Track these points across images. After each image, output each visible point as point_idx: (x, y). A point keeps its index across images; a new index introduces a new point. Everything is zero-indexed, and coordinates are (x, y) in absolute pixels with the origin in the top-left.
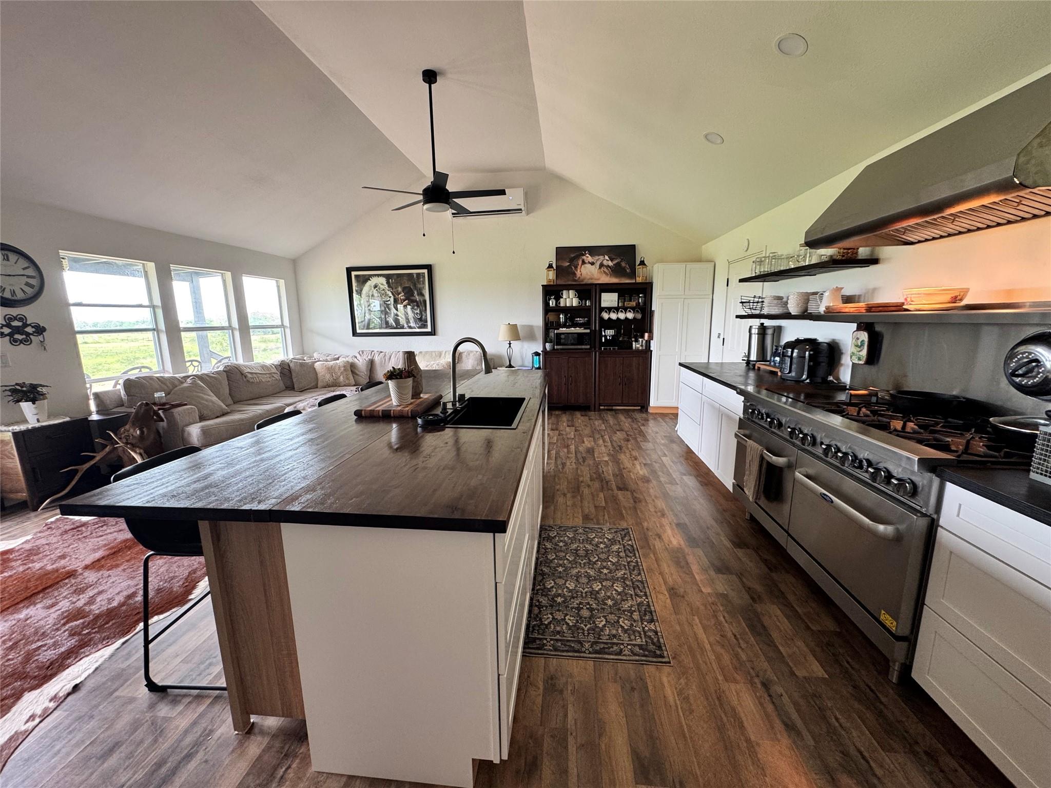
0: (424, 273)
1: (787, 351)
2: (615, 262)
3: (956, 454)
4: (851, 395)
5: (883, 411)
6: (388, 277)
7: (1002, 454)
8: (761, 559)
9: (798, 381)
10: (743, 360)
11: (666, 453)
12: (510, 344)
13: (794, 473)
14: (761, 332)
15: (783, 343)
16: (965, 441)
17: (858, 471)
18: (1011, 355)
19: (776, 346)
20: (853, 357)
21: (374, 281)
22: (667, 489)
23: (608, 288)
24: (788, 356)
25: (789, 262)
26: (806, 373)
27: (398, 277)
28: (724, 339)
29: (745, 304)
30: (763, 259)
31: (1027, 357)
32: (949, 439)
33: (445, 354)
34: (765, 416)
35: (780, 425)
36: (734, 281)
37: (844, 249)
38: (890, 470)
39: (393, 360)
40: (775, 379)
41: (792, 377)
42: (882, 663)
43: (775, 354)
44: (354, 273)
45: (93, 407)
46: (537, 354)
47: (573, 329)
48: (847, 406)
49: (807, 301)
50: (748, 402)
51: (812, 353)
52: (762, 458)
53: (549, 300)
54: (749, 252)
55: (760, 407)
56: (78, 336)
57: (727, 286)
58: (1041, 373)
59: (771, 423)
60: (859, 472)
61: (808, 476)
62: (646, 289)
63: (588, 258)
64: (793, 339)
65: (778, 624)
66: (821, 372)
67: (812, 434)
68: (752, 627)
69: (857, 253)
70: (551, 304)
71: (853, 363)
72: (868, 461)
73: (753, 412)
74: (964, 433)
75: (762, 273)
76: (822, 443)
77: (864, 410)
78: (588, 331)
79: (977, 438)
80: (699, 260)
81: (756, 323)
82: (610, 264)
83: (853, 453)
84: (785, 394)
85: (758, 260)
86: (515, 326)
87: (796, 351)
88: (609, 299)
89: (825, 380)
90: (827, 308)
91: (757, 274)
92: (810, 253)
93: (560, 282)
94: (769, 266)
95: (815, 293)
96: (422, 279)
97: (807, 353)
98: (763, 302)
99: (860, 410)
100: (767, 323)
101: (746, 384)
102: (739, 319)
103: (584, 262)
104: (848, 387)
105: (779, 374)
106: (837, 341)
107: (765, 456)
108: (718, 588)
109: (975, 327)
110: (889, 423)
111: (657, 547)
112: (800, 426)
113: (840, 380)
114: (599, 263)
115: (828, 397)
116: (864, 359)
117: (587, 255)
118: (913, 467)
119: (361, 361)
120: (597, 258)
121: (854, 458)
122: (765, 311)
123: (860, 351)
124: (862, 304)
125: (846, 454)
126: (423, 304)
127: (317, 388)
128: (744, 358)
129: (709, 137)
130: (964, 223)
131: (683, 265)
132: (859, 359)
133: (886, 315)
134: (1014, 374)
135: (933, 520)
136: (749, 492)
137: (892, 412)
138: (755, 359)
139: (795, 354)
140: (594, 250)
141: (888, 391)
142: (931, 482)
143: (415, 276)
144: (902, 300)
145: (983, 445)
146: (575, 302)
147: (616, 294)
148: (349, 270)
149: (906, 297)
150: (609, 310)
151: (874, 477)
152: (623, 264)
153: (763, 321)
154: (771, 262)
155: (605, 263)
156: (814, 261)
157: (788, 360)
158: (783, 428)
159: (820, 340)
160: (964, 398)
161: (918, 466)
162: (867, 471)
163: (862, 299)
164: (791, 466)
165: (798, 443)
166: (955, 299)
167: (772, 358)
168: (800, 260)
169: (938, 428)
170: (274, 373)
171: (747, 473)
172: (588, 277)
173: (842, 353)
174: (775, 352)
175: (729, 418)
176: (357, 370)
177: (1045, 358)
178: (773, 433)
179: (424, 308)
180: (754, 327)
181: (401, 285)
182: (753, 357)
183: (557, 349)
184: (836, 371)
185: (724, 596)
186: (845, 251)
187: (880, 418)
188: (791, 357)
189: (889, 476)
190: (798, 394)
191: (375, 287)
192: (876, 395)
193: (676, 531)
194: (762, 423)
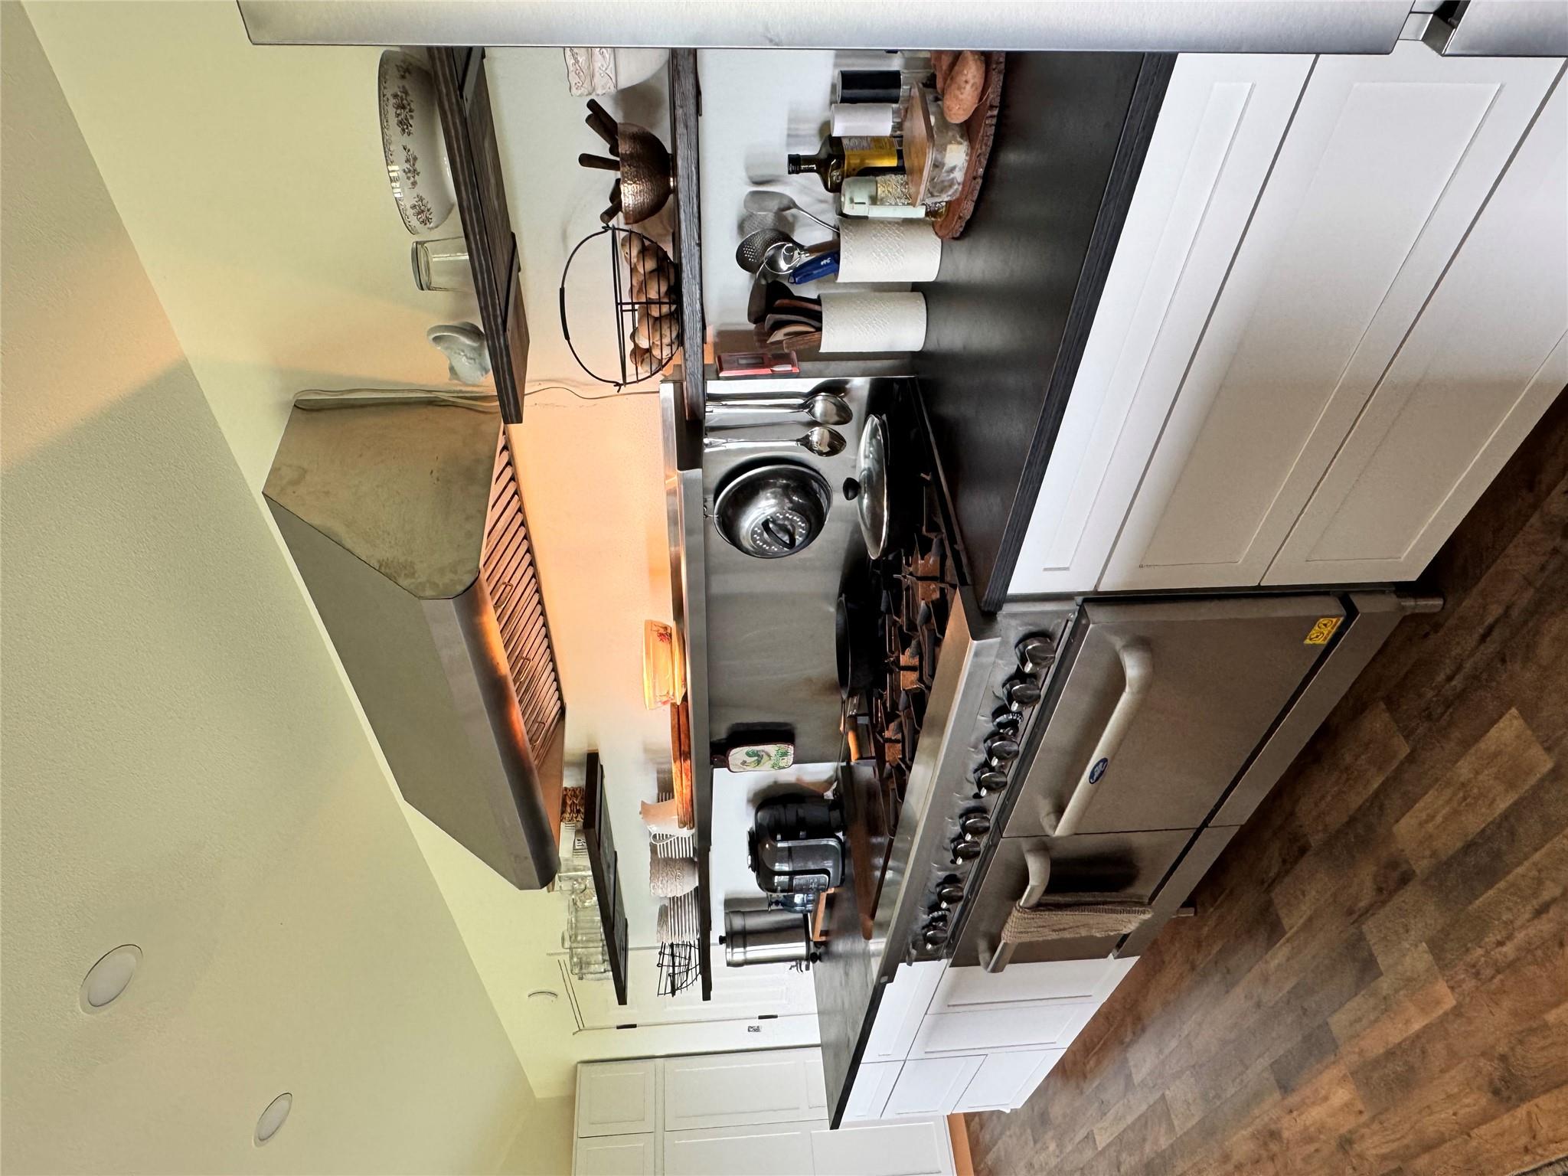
1: (779, 883)
3: (949, 590)
4: (861, 758)
5: (884, 704)
7: (932, 535)
8: (1287, 872)
9: (844, 852)
10: (807, 968)
11: (1081, 1134)
13: (1058, 838)
14: (741, 941)
15: (763, 894)
16: (920, 583)
17: (1021, 726)
18: (761, 553)
19: (770, 905)
20: (781, 765)
22: (1189, 1125)
24: (791, 880)
25: (585, 908)
26: (824, 842)
28: (761, 1018)
29: (678, 983)
30: (575, 960)
31: (761, 535)
32: (923, 604)
34: (935, 914)
35: (951, 880)
36: (625, 1014)
37: (563, 812)
38: (1006, 678)
40: (845, 896)
41: (835, 866)
42: (1414, 628)
43: (788, 905)
48: (885, 762)
49: (669, 862)
50: (909, 953)
51: (779, 837)
52: (1039, 907)
54: (559, 988)
55: (917, 927)
57: (634, 1026)
58: (784, 515)
59: (950, 900)
60: (1025, 722)
61: (1059, 811)
64: (753, 875)
65: (1439, 819)
66: (816, 813)
67: (961, 816)
68: (1490, 874)
69: (574, 790)
71: (794, 763)
72: (997, 713)
73: (932, 940)
74: (904, 587)
75: (607, 957)
76: (977, 796)
77: (887, 734)
79: (911, 569)
80: (570, 1101)
81: (719, 954)
83: (985, 741)
84: (878, 874)
85: (577, 971)
87: (778, 867)
89: (834, 805)
90: (683, 824)
91: (609, 968)
92: (568, 870)
94: (591, 945)
95: (653, 850)
97: (780, 845)
98: (672, 946)
99: (889, 740)
100: (718, 929)
101: (867, 956)
102: (712, 993)
104: (844, 764)
105: (831, 891)
106: (751, 795)
107: (1034, 900)
108: (1421, 966)
109: (712, 605)
110: (907, 692)
111: (1385, 1150)
112: (947, 841)
113: (831, 777)
115: (871, 793)
116: (783, 747)
118: (991, 646)
121: (997, 738)
122: (693, 938)
123: (769, 756)
124: (675, 768)
125: (991, 753)
128: (803, 967)
129: (264, 1134)
130: (533, 645)
131: (579, 1144)
132: (785, 754)
133: (695, 728)
134: (792, 544)
135: (1085, 601)
136: (1130, 923)
137: (885, 689)
138: (804, 944)
139: (786, 868)
141: (843, 702)
142: (1014, 615)
144: (668, 707)
145: (922, 559)
149: (660, 704)
151: (1026, 701)
153: (714, 938)
154: (582, 941)
156: (585, 861)
157: (799, 880)
158: (958, 873)
159: (749, 824)
160: (840, 595)
161: (988, 638)
162: (1020, 713)
163: (665, 767)
164: (1044, 846)
165: (984, 841)
166: (665, 635)
167: (798, 908)
168: (583, 887)
169: (903, 621)
171: (1084, 933)
173: (776, 783)
174: (783, 905)
175: (954, 989)
177: (760, 516)
178: (973, 889)
180: (729, 957)
182: (799, 948)
184: (812, 787)
185: (1436, 947)
186: (568, 810)
187: (901, 707)
188: (792, 874)
189: (1019, 676)
190: (874, 850)
192: (854, 718)
193: (1307, 1091)
194: (954, 917)
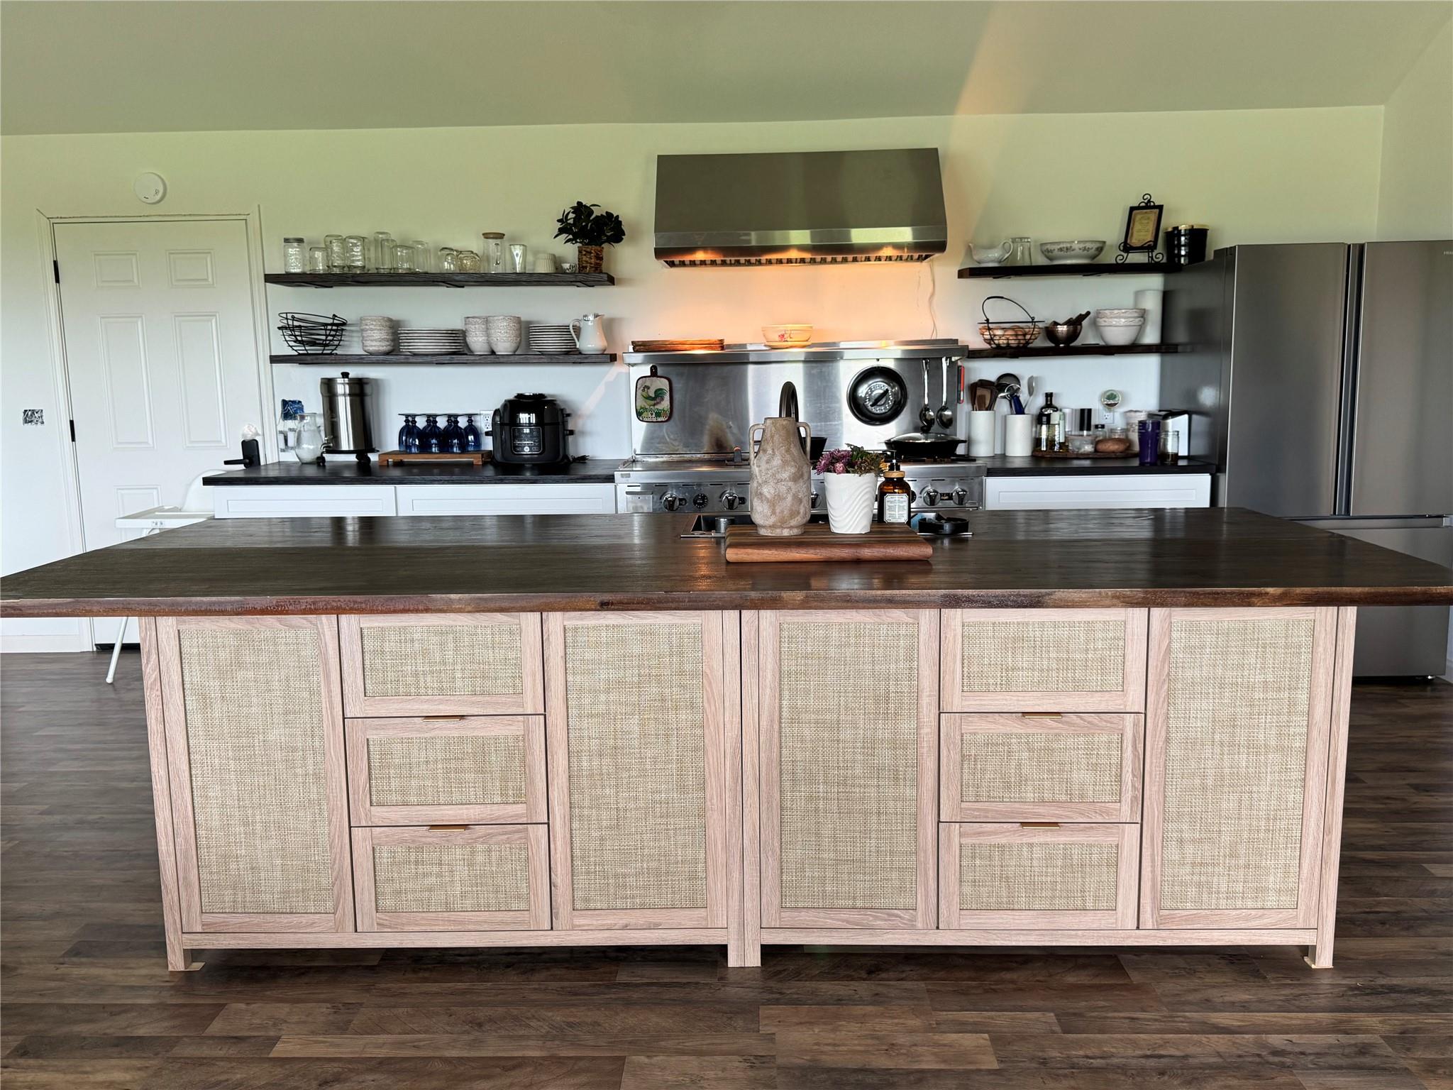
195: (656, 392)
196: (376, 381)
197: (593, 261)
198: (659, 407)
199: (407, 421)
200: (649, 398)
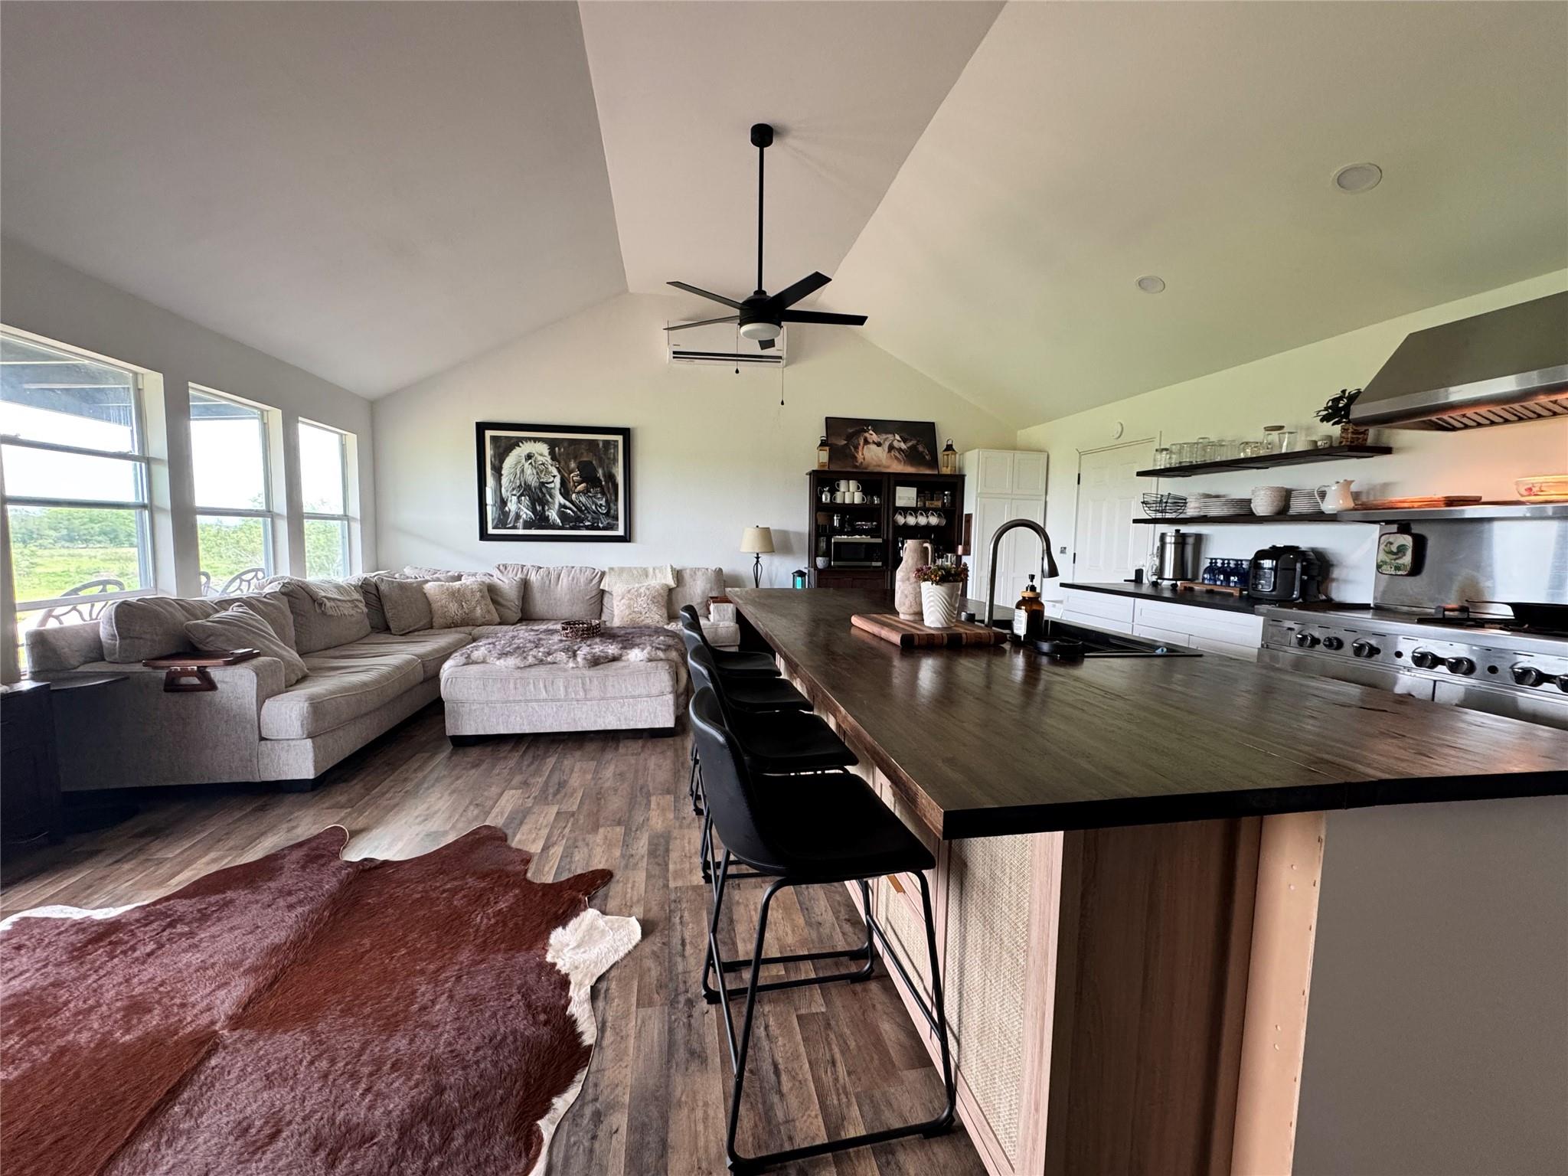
0: (617, 441)
2: (910, 444)
6: (552, 444)
9: (1286, 601)
12: (758, 558)
14: (1177, 540)
20: (1385, 566)
21: (526, 448)
23: (905, 480)
24: (1269, 569)
26: (1298, 590)
27: (570, 445)
28: (1075, 554)
29: (1150, 505)
33: (654, 572)
39: (565, 580)
44: (489, 434)
45: (25, 662)
46: (801, 574)
47: (857, 537)
49: (1287, 498)
51: (1304, 563)
53: (822, 493)
54: (1120, 441)
56: (10, 507)
57: (1079, 483)
62: (955, 484)
63: (873, 436)
64: (1265, 548)
70: (824, 500)
78: (879, 540)
80: (1014, 448)
82: (903, 446)
86: (767, 530)
88: (905, 496)
93: (835, 468)
96: (612, 451)
97: (1299, 564)
100: (1184, 529)
102: (1139, 524)
103: (866, 442)
104: (1372, 606)
114: (887, 444)
116: (1408, 568)
117: (871, 432)
119: (505, 580)
120: (884, 436)
123: (1395, 559)
126: (611, 491)
127: (432, 627)
129: (1145, 282)
131: (1011, 453)
132: (1396, 568)
138: (1171, 577)
140: (881, 426)
143: (601, 445)
146: (858, 498)
147: (914, 490)
148: (481, 428)
150: (905, 511)
152: (921, 448)
153: (1179, 526)
155: (896, 444)
157: (1270, 574)
170: (357, 600)
172: (875, 463)
176: (502, 597)
179: (613, 498)
180: (1167, 534)
181: (575, 458)
183: (834, 567)
188: (1276, 570)
191: (529, 457)
195: (1398, 547)
196: (1206, 535)
197: (1350, 435)
198: (1400, 561)
199: (1211, 563)
200: (1391, 553)
